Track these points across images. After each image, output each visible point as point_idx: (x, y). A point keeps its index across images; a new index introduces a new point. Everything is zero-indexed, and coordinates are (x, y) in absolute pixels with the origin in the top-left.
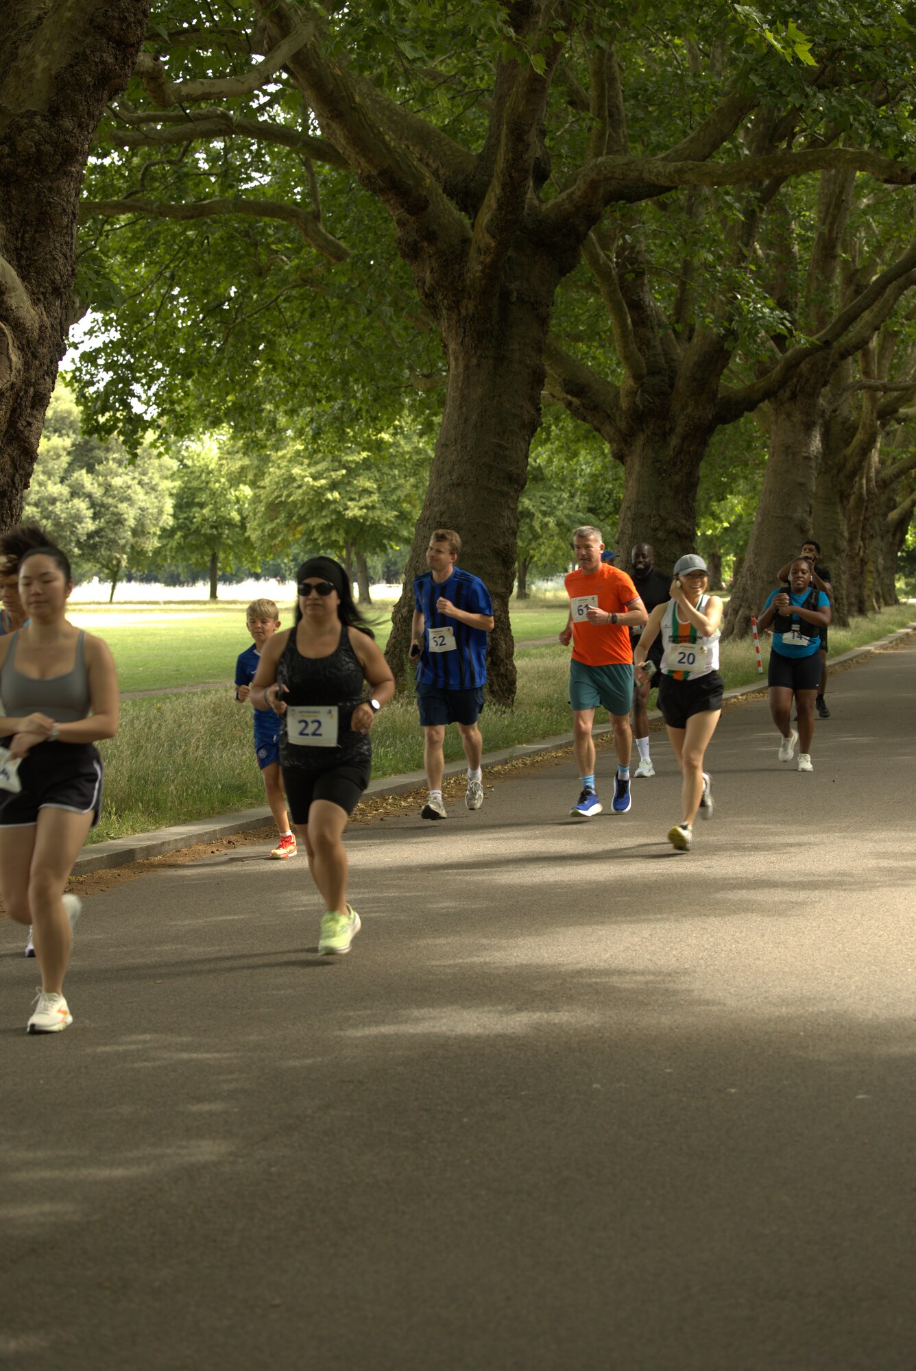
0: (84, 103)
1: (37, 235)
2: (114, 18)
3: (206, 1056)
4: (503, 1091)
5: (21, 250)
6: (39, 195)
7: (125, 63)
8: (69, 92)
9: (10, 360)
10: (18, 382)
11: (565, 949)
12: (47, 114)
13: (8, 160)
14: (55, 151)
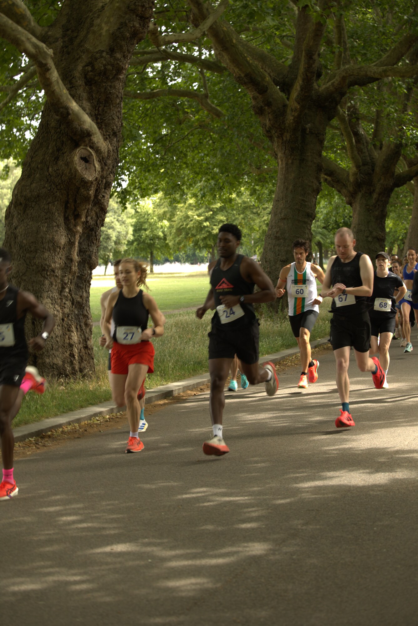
0: (126, 46)
1: (105, 108)
2: (139, 6)
3: (237, 498)
4: (387, 513)
5: (98, 115)
6: (105, 89)
7: (144, 27)
8: (119, 41)
9: (95, 167)
10: (99, 177)
11: (385, 440)
12: (108, 51)
13: (91, 73)
14: (113, 69)
